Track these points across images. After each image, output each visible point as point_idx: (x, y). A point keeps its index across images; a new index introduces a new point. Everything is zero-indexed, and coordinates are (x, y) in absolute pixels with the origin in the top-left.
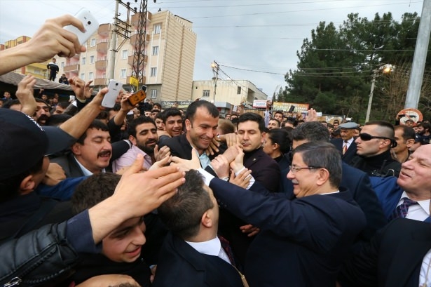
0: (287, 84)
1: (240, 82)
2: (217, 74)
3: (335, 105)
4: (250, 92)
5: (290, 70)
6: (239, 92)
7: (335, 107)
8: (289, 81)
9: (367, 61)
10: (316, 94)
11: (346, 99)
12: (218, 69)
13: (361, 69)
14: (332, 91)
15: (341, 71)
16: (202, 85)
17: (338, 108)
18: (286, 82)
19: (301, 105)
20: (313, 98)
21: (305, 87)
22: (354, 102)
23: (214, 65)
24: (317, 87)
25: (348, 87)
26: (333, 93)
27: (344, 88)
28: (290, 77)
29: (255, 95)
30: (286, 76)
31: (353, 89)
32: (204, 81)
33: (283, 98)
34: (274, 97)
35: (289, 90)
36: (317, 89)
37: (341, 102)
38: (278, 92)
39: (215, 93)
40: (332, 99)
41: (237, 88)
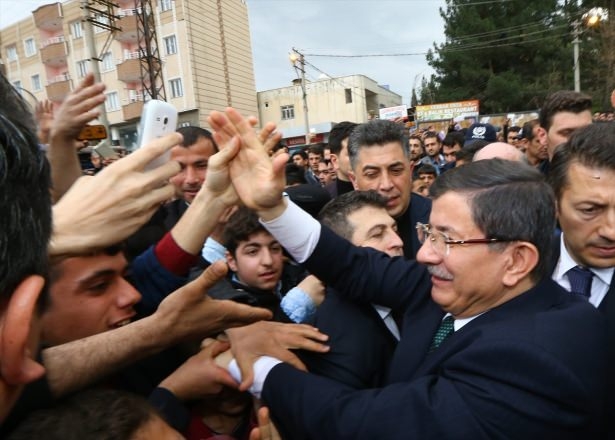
0: (433, 71)
1: (345, 80)
2: (303, 72)
3: (521, 93)
4: (370, 96)
5: (435, 44)
6: (349, 99)
7: (522, 96)
8: (436, 64)
9: (560, 7)
10: (486, 79)
11: (538, 79)
12: (303, 64)
13: (553, 23)
14: (512, 69)
15: (521, 32)
16: (277, 98)
17: (527, 98)
18: (431, 67)
19: (466, 103)
20: (483, 88)
21: (465, 70)
22: (552, 83)
23: (294, 57)
24: (486, 67)
25: (537, 59)
26: (515, 72)
27: (531, 60)
28: (436, 56)
29: (380, 100)
30: (429, 56)
31: (546, 60)
32: (279, 90)
33: (431, 96)
34: (414, 97)
35: (438, 80)
36: (485, 72)
37: (530, 87)
38: (419, 86)
39: (305, 107)
40: (515, 84)
41: (344, 93)
